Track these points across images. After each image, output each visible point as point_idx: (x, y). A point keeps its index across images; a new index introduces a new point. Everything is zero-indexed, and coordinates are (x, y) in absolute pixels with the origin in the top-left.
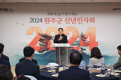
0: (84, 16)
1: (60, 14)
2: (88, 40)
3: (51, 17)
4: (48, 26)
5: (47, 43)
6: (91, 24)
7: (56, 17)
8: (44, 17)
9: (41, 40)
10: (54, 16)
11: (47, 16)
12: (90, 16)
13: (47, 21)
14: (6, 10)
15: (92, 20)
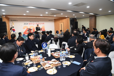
0: (41, 22)
1: (34, 22)
2: (43, 30)
3: (31, 23)
4: (30, 26)
5: (30, 31)
6: (43, 25)
7: (33, 23)
8: (29, 22)
9: (28, 30)
10: (32, 22)
11: (30, 22)
12: (43, 22)
13: (30, 24)
14: (15, 20)
15: (44, 24)
